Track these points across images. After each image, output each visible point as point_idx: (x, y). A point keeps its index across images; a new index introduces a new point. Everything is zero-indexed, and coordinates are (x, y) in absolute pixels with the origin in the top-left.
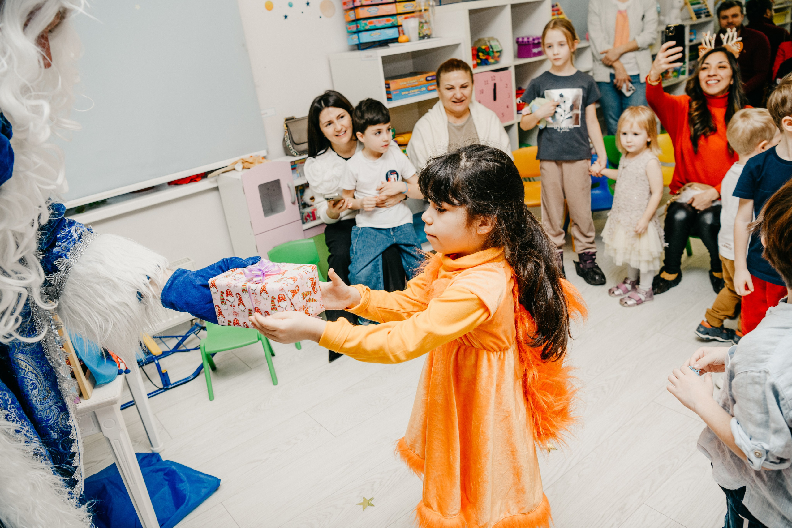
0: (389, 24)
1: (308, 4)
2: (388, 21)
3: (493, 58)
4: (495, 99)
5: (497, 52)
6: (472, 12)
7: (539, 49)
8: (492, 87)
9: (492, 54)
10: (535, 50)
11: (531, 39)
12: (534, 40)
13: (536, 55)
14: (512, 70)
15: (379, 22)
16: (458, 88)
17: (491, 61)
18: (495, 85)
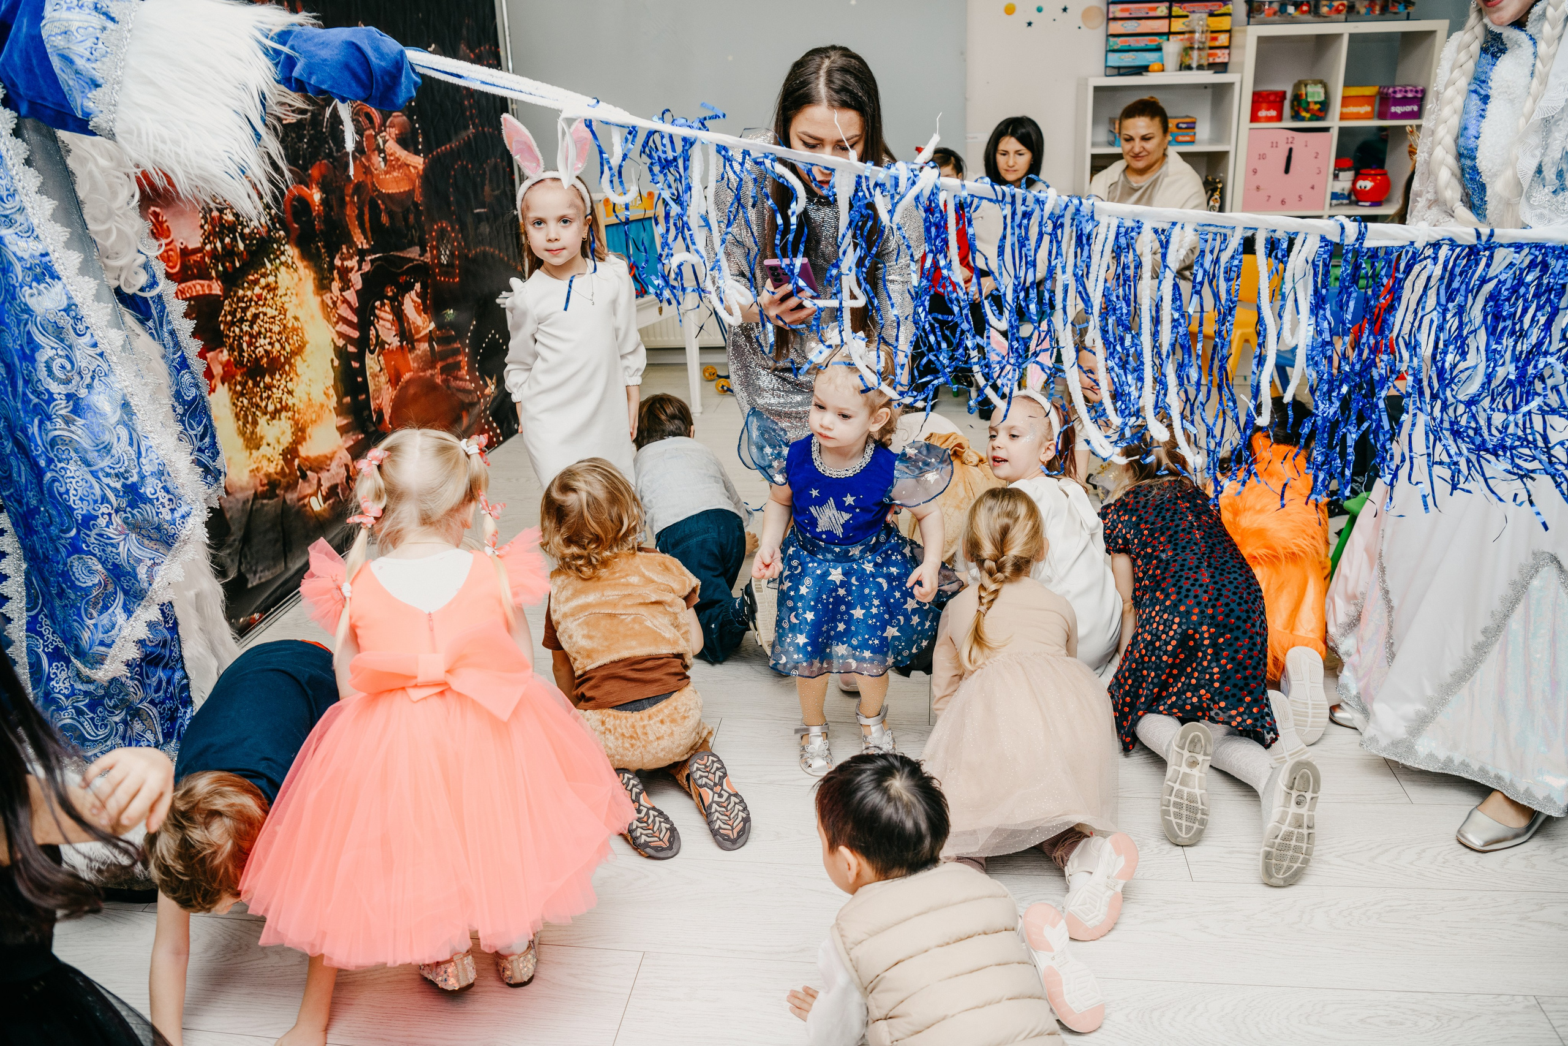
0: (1153, 45)
1: (1065, 10)
2: (1151, 41)
3: (1307, 110)
4: (1287, 171)
5: (1316, 103)
6: (1261, 40)
7: (1408, 108)
8: (1286, 154)
9: (1304, 105)
10: (1399, 110)
11: (1391, 90)
12: (1395, 92)
13: (1395, 116)
14: (1334, 133)
15: (1137, 41)
16: (1137, 140)
17: (1304, 114)
18: (1291, 150)
